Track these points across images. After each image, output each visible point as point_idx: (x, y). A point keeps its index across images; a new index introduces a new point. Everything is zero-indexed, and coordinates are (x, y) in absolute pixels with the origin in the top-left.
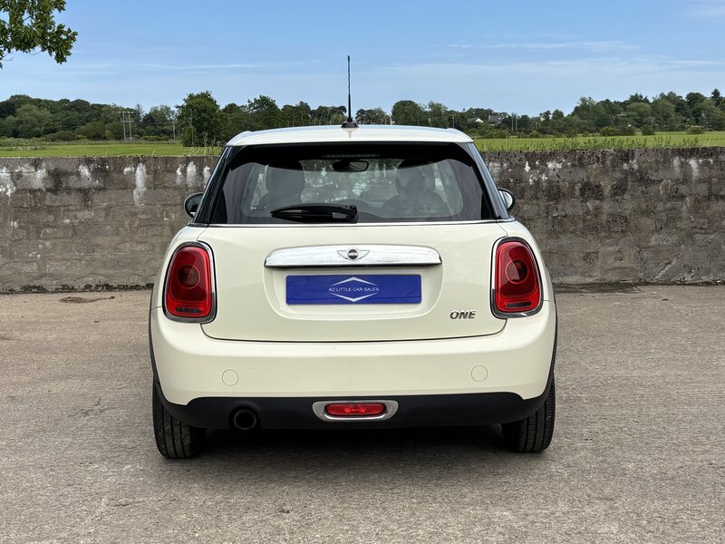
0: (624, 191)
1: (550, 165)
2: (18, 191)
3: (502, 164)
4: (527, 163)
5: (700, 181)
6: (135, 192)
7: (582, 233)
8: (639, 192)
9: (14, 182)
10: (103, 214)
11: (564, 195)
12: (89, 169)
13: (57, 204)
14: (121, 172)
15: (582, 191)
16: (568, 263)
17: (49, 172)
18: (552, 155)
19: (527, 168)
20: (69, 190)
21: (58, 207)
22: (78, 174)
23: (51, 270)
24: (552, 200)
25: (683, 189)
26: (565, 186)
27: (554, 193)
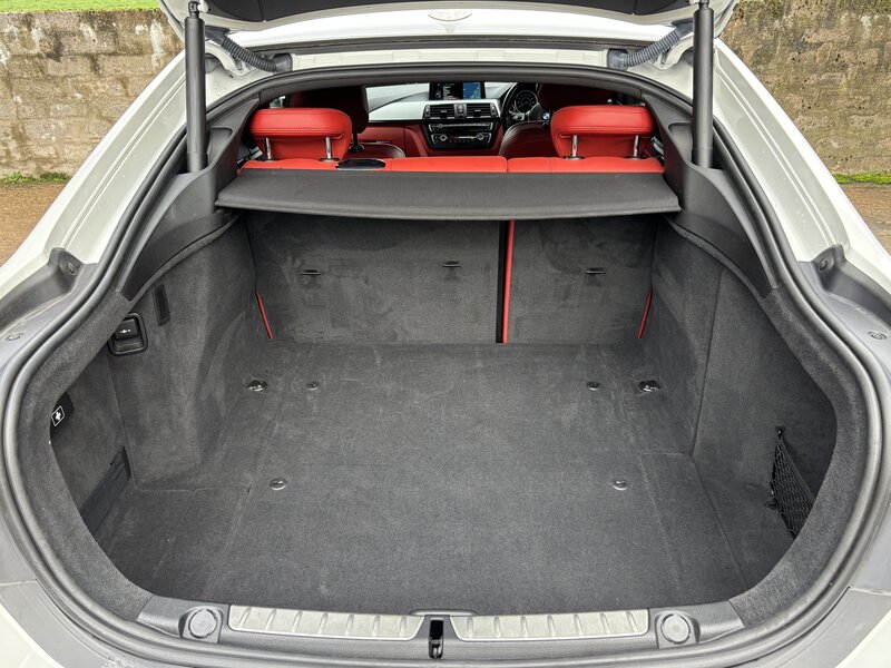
0: (770, 58)
2: (14, 57)
5: (870, 45)
6: (154, 57)
8: (789, 59)
9: (7, 46)
10: (120, 87)
12: (93, 27)
13: (63, 73)
14: (132, 31)
17: (45, 32)
20: (74, 56)
21: (65, 77)
22: (80, 34)
23: (71, 156)
25: (846, 56)
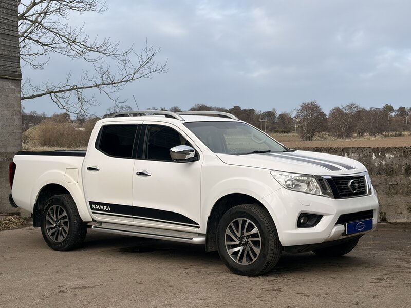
1: (387, 155)
3: (359, 155)
4: (374, 154)
7: (407, 194)
11: (396, 173)
15: (406, 171)
16: (399, 211)
18: (389, 150)
19: (374, 157)
24: (389, 175)
26: (396, 168)
27: (389, 171)
